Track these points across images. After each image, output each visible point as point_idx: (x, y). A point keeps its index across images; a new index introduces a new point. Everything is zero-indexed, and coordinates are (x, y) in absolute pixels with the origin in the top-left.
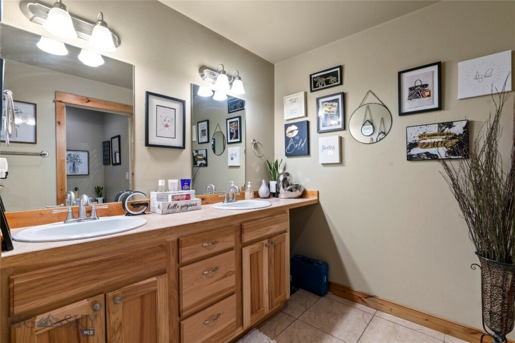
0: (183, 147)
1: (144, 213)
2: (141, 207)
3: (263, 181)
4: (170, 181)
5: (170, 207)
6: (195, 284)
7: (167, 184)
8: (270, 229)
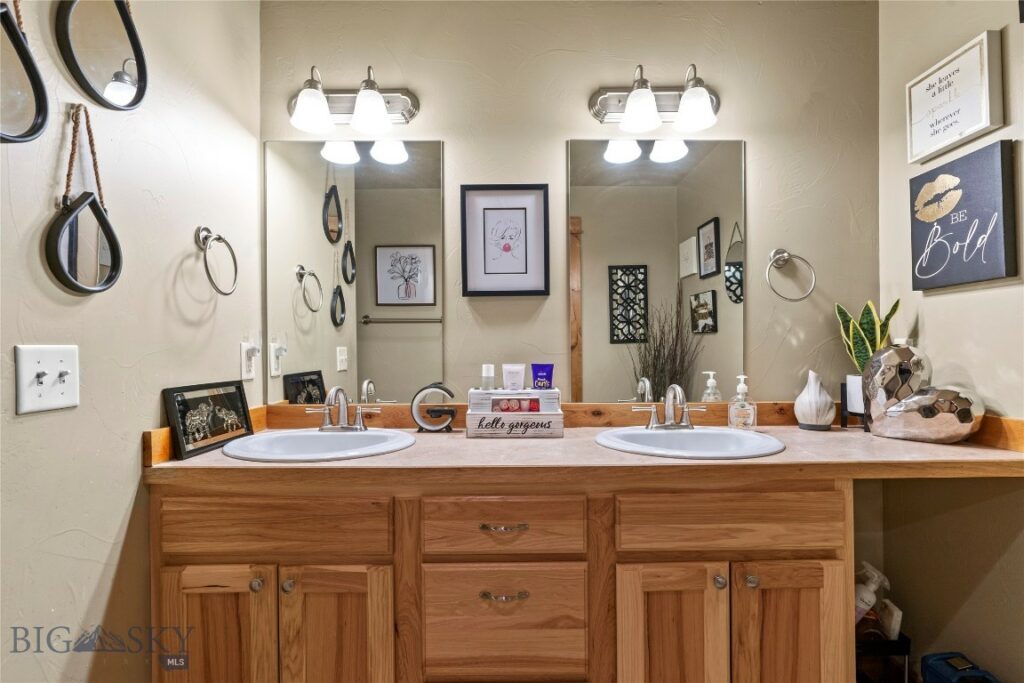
0: (545, 292)
1: (448, 429)
2: (444, 417)
3: (812, 375)
4: (506, 367)
5: (484, 423)
6: (458, 612)
7: (499, 372)
8: (739, 530)
